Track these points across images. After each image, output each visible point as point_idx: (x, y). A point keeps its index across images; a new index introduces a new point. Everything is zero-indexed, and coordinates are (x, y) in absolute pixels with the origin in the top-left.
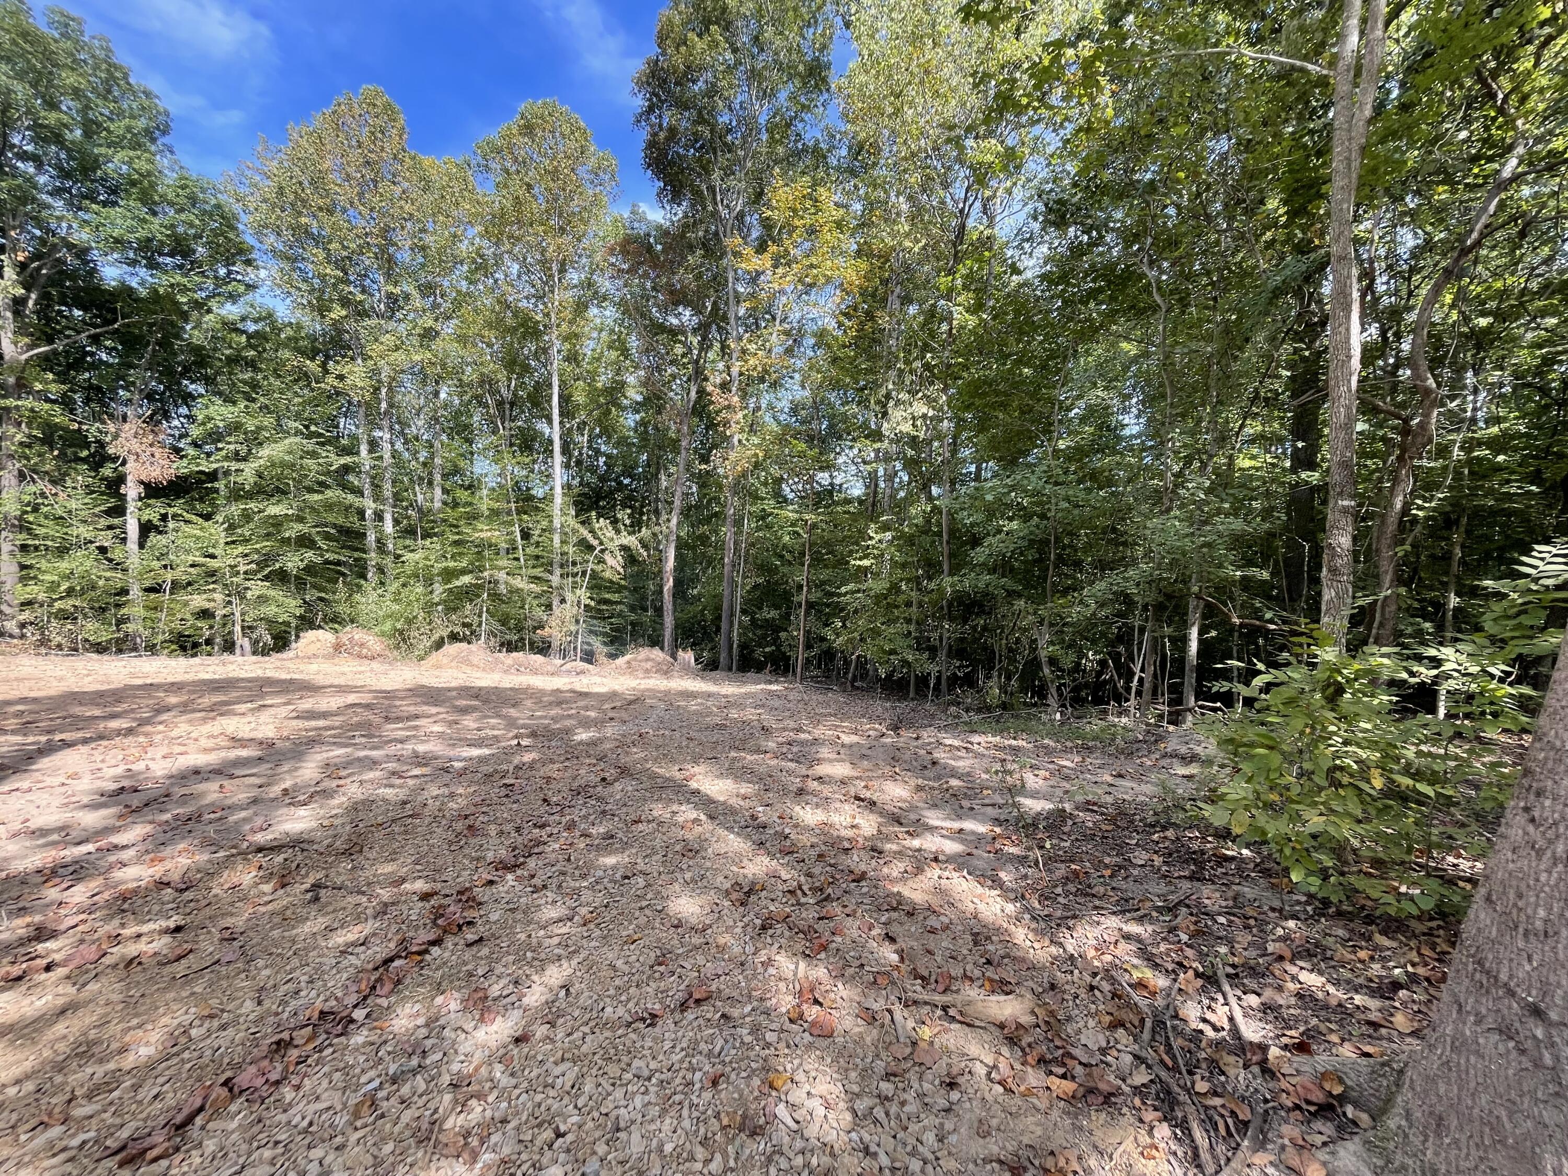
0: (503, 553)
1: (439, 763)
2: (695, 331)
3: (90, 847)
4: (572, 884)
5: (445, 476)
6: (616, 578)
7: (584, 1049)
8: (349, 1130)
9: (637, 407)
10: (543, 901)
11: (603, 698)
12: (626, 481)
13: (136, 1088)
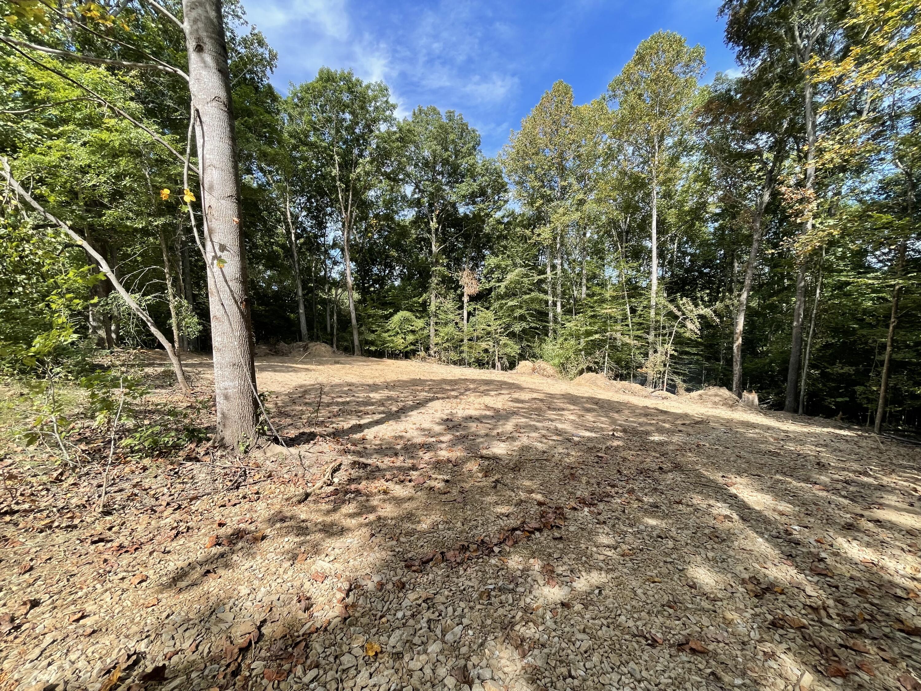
0: (619, 321)
1: (566, 436)
2: (771, 149)
3: (434, 439)
4: (622, 527)
5: (588, 280)
6: (694, 337)
7: (600, 633)
8: (477, 603)
9: (715, 217)
10: (601, 531)
11: (677, 416)
12: (707, 270)
13: (418, 539)
